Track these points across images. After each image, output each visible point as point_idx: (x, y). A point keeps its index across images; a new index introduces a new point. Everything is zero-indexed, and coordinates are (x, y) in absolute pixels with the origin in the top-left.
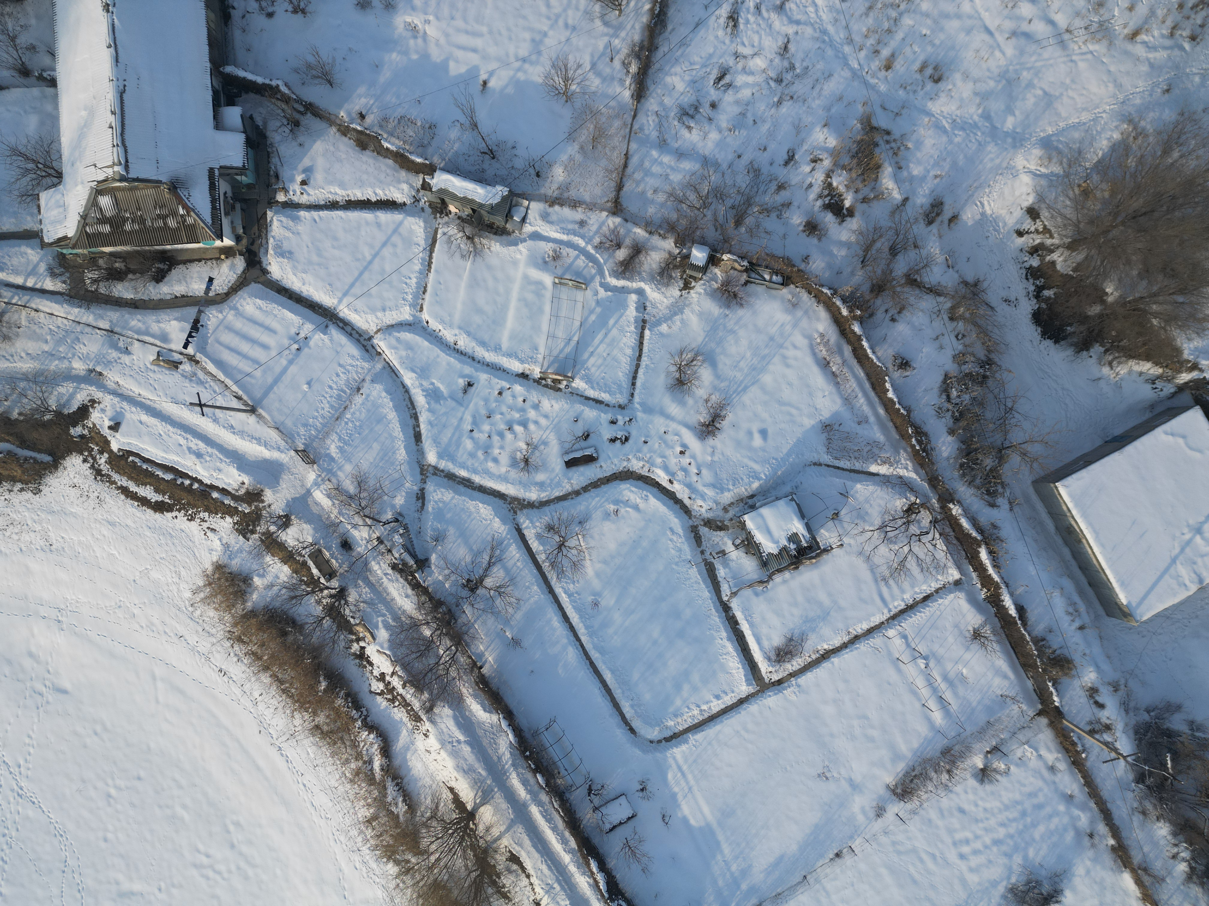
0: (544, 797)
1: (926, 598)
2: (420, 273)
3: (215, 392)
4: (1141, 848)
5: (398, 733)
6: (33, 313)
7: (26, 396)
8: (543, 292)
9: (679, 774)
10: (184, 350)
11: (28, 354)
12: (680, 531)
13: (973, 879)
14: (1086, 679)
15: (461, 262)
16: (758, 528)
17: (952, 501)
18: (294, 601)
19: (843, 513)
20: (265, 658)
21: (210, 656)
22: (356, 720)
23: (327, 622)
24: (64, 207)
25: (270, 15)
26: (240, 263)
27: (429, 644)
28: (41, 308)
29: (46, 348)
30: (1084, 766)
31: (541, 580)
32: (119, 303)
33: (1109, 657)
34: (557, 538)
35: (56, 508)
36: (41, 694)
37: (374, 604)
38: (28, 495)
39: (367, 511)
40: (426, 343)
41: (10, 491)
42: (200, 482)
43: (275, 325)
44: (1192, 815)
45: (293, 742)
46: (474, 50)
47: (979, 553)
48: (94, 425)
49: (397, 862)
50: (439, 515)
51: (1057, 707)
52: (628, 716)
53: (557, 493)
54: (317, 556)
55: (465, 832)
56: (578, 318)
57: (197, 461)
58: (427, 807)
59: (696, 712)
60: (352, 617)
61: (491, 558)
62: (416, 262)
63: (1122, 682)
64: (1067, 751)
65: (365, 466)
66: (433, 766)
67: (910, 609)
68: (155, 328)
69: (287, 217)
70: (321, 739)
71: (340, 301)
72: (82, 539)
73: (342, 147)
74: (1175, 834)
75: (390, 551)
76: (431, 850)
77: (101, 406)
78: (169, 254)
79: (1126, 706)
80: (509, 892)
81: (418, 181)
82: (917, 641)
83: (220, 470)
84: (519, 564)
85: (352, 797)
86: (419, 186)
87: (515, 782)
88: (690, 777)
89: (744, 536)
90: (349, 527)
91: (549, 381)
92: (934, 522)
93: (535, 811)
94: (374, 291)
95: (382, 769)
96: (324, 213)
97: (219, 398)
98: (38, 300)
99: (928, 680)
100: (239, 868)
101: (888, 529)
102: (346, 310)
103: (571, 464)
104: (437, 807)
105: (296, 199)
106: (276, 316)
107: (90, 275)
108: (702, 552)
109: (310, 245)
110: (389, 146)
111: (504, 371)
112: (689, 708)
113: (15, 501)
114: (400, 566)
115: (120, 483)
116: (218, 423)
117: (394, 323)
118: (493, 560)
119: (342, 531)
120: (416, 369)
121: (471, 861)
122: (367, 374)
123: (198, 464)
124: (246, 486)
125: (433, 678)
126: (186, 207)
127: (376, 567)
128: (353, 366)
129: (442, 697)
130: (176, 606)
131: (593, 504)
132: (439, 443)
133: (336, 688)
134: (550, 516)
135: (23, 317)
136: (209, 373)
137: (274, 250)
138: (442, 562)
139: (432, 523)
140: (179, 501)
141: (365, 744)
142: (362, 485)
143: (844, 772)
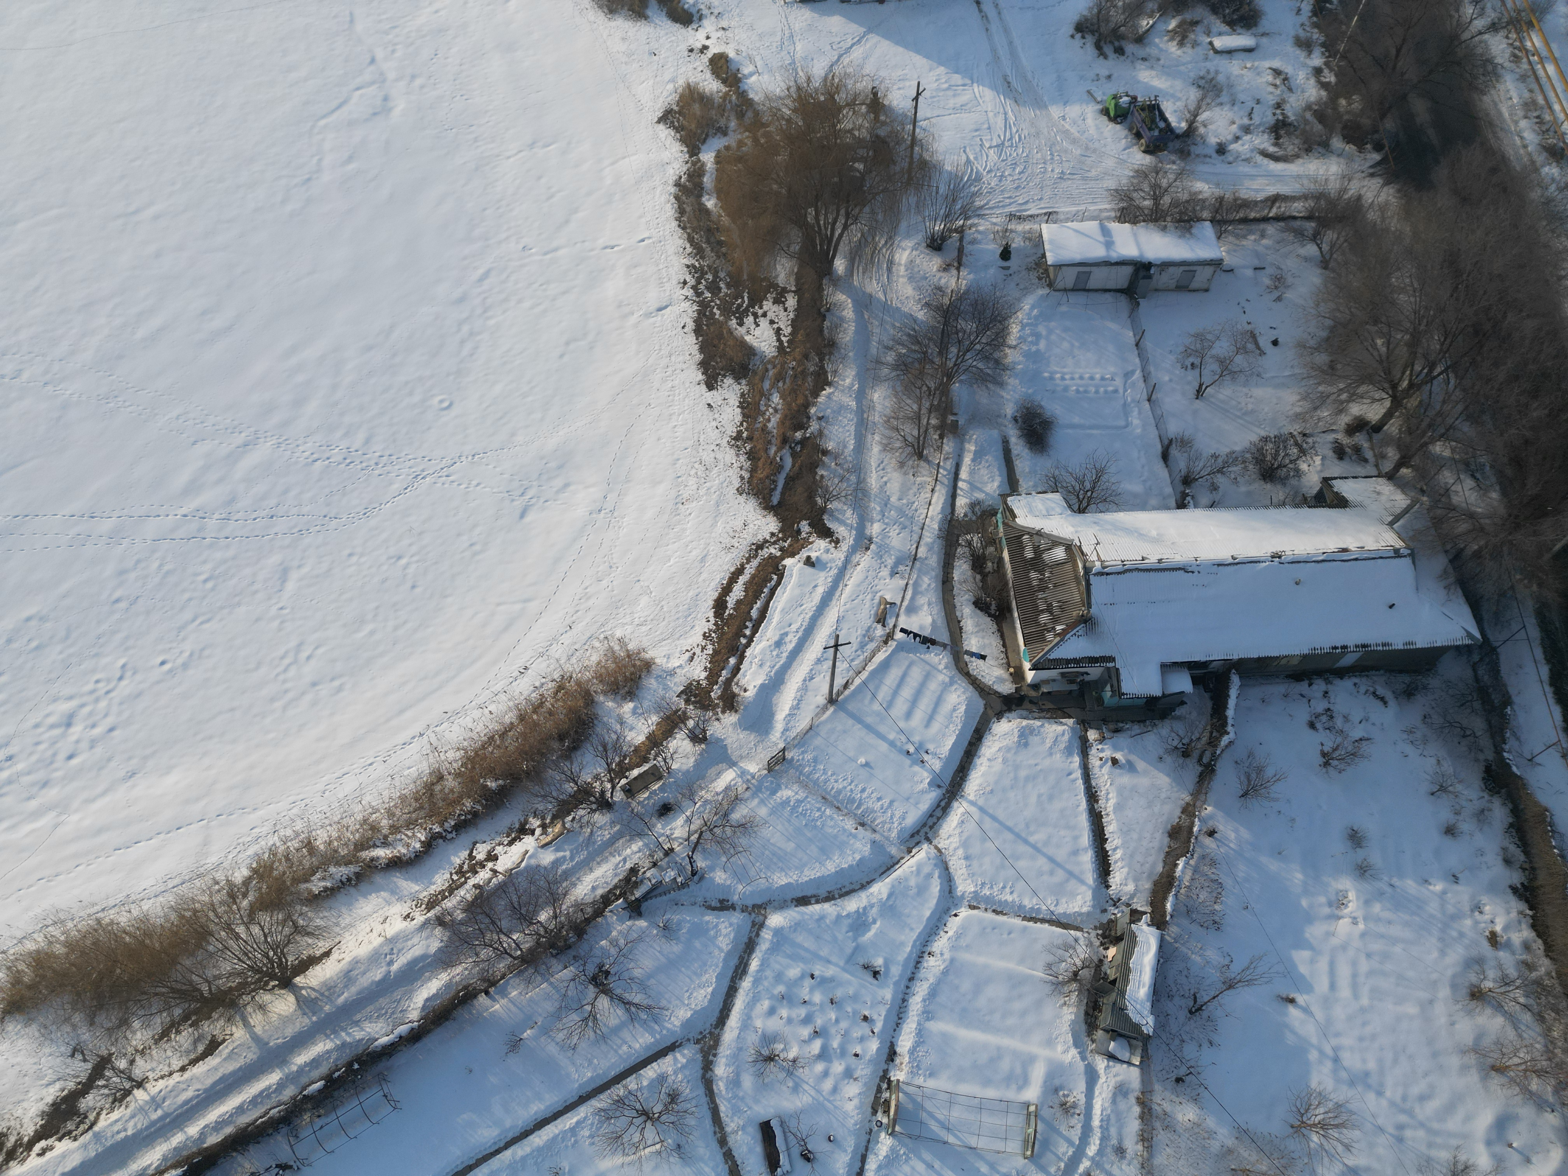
0: (289, 1093)
2: (1021, 907)
3: (852, 660)
5: (416, 880)
6: (930, 488)
7: (841, 481)
8: (1014, 1086)
10: (898, 629)
11: (886, 483)
15: (1041, 964)
18: (600, 748)
20: (535, 717)
21: (545, 657)
22: (442, 825)
23: (570, 788)
24: (1048, 515)
25: (1312, 725)
26: (1007, 688)
27: (526, 918)
28: (936, 495)
29: (893, 499)
31: (600, 1082)
32: (947, 566)
34: (657, 1109)
35: (722, 508)
36: (522, 494)
37: (587, 846)
38: (737, 483)
39: (707, 835)
40: (928, 913)
41: (741, 468)
42: (748, 645)
43: (936, 726)
45: (427, 749)
46: (1333, 986)
48: (812, 543)
49: (247, 882)
50: (699, 931)
53: (724, 1108)
54: (655, 774)
55: (266, 974)
56: (981, 1143)
57: (772, 642)
58: (311, 920)
60: (574, 818)
61: (636, 1006)
62: (1035, 901)
65: (766, 832)
66: (364, 927)
68: (922, 600)
69: (1069, 741)
70: (426, 783)
71: (973, 803)
72: (688, 532)
73: (1167, 808)
75: (655, 865)
76: (252, 927)
77: (833, 550)
78: (1008, 615)
80: (169, 1040)
81: (1141, 905)
83: (761, 665)
84: (625, 1048)
85: (344, 822)
86: (1134, 907)
87: (320, 1047)
90: (688, 813)
91: (886, 1095)
93: (273, 1078)
94: (989, 844)
95: (372, 860)
96: (1080, 784)
97: (845, 665)
98: (944, 492)
100: (286, 691)
102: (961, 810)
103: (766, 1130)
104: (308, 934)
105: (1093, 751)
106: (947, 727)
107: (976, 539)
109: (1039, 768)
110: (1180, 867)
111: (898, 1025)
113: (731, 472)
114: (634, 879)
115: (748, 566)
116: (816, 664)
117: (951, 870)
118: (633, 1009)
119: (684, 804)
120: (893, 899)
121: (224, 984)
122: (882, 835)
123: (769, 643)
124: (742, 693)
125: (482, 926)
126: (1064, 632)
127: (635, 847)
128: (892, 818)
129: (455, 938)
130: (607, 621)
131: (707, 1169)
132: (795, 931)
133: (487, 800)
134: (690, 1096)
135: (924, 479)
136: (873, 654)
137: (1027, 726)
138: (635, 935)
139: (689, 922)
140: (727, 624)
141: (409, 837)
142: (741, 829)
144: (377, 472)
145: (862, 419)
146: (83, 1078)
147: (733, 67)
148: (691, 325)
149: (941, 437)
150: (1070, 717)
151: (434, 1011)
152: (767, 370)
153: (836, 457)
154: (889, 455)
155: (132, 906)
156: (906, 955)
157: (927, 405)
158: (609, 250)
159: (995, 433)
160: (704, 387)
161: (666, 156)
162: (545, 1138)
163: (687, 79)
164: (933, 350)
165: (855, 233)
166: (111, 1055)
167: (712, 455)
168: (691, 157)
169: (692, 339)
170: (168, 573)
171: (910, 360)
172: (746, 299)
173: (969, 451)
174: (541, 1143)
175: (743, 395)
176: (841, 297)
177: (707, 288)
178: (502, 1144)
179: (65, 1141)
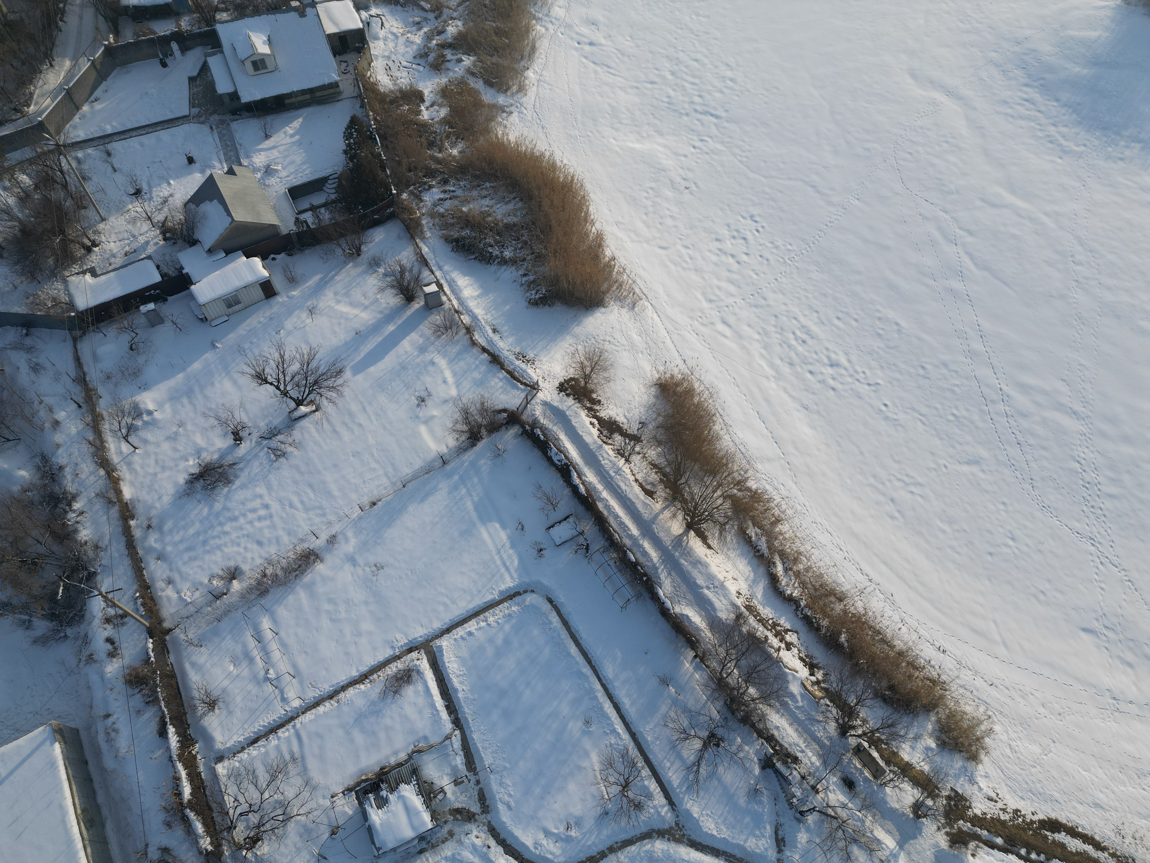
0: (627, 542)
1: (255, 741)
4: (108, 518)
5: (764, 595)
9: (508, 564)
12: (501, 807)
13: (261, 490)
14: (116, 666)
16: (418, 813)
17: (208, 853)
18: (890, 722)
19: (327, 835)
20: (904, 664)
21: (958, 666)
22: (806, 606)
23: (852, 700)
27: (749, 678)
30: (140, 586)
31: (644, 746)
33: (89, 687)
34: (631, 794)
36: (1106, 627)
37: (808, 719)
39: (835, 824)
44: (56, 548)
45: (860, 586)
47: (191, 794)
49: (749, 489)
50: (757, 821)
51: (151, 637)
52: (554, 614)
53: (633, 849)
54: (877, 773)
55: (694, 514)
58: (730, 532)
59: (491, 619)
60: (828, 706)
61: (698, 771)
63: (81, 665)
64: (152, 599)
66: (729, 566)
67: (273, 729)
70: (835, 589)
72: (1123, 789)
74: (76, 531)
75: (803, 778)
76: (721, 499)
79: (86, 640)
80: (651, 469)
82: (273, 696)
84: (668, 764)
85: (797, 540)
87: (654, 554)
88: (499, 562)
89: (433, 802)
90: (850, 805)
92: (231, 827)
93: (635, 531)
95: (774, 563)
99: (269, 658)
100: (883, 483)
101: (281, 818)
104: (721, 534)
108: (478, 782)
112: (498, 623)
114: (790, 760)
118: (695, 768)
119: (857, 800)
121: (686, 491)
124: (969, 852)
125: (740, 647)
127: (814, 759)
129: (729, 629)
130: (1005, 716)
131: (593, 837)
133: (830, 636)
134: (640, 820)
138: (747, 765)
139: (763, 811)
140: (1036, 833)
141: (793, 585)
142: (846, 856)
143: (360, 571)
144: (1085, 508)
146: (629, 432)
151: (681, 622)
155: (725, 430)
162: (608, 711)
166: (642, 442)
170: (953, 391)
174: (605, 709)
178: (604, 682)
179: (598, 432)
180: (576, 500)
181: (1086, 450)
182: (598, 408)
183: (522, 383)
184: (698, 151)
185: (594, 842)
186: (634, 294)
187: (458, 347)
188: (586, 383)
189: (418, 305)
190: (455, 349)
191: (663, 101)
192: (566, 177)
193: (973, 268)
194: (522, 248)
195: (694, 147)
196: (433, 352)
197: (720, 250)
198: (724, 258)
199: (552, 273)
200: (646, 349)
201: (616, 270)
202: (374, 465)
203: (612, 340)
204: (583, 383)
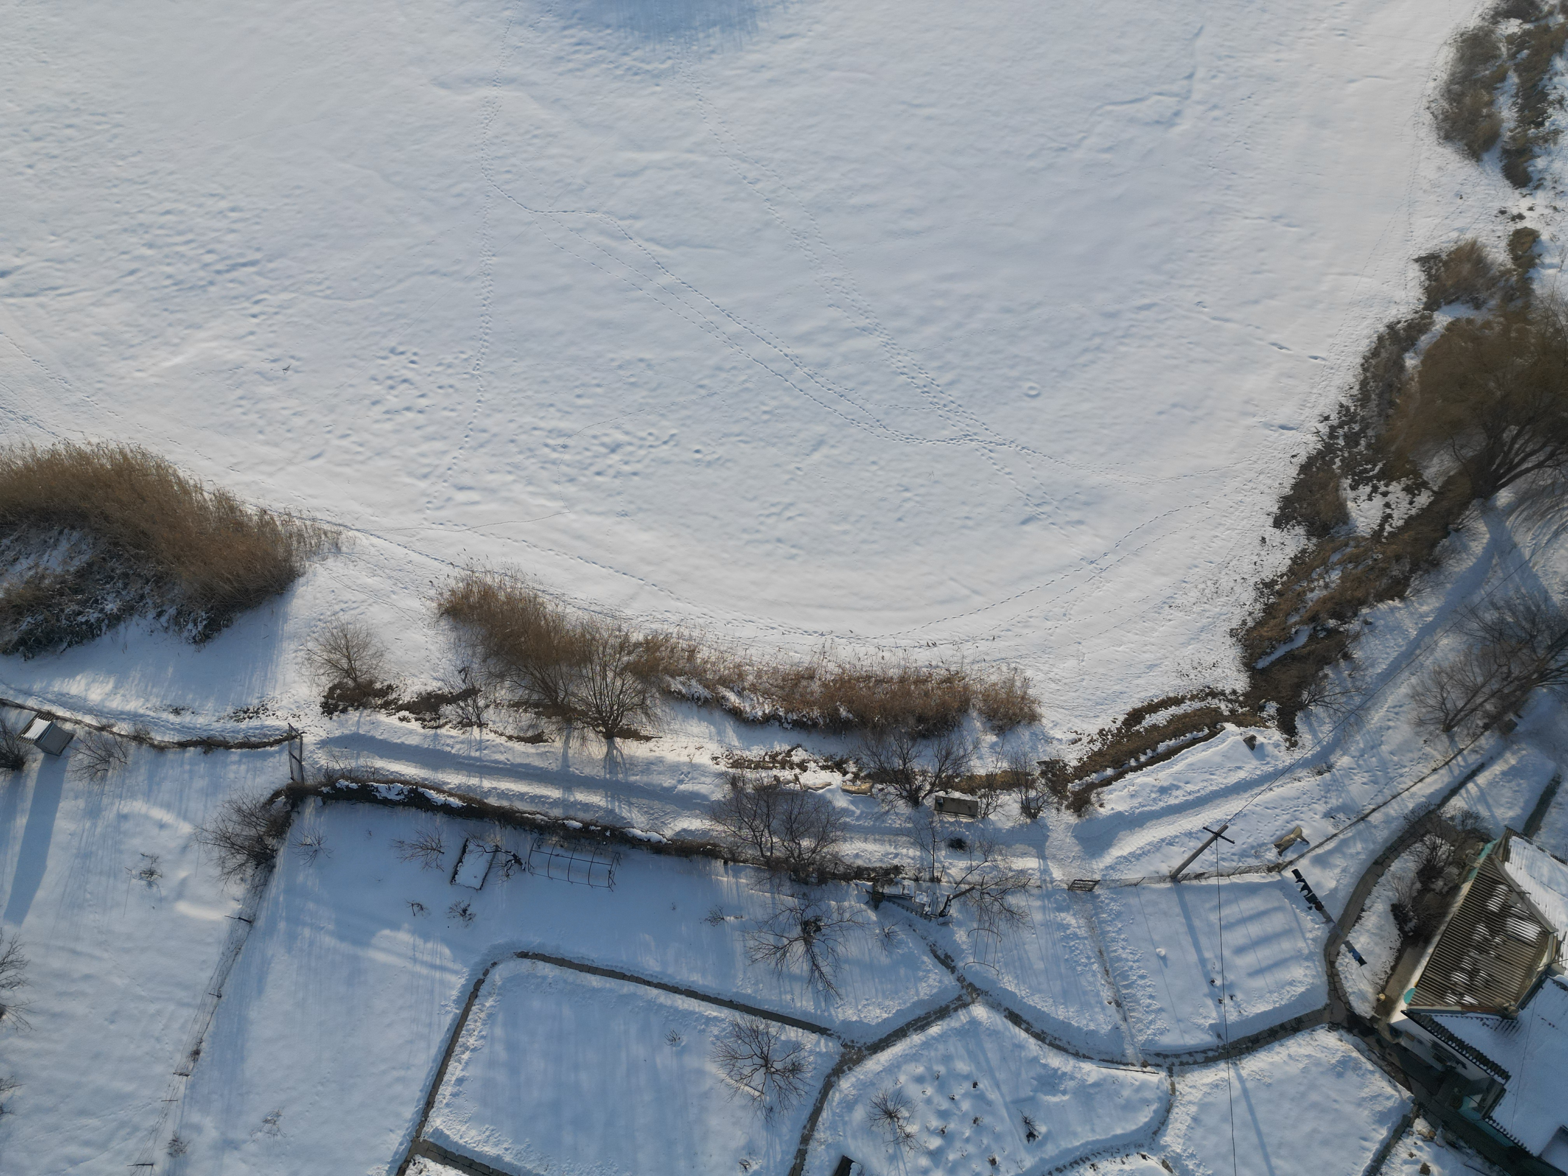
0: (556, 812)
3: (1223, 859)
5: (740, 737)
6: (1435, 766)
7: (1343, 694)
9: (438, 962)
10: (1293, 868)
11: (1389, 728)
18: (944, 752)
20: (913, 687)
21: (956, 647)
22: (786, 713)
23: (898, 764)
24: (1547, 885)
26: (1364, 1009)
27: (793, 833)
28: (1435, 777)
29: (1385, 748)
31: (751, 1004)
32: (1392, 850)
34: (778, 1065)
35: (1203, 636)
36: (1038, 505)
37: (877, 819)
38: (1235, 623)
39: (976, 894)
40: (1119, 1131)
41: (1250, 614)
42: (1134, 769)
43: (1259, 983)
45: (818, 648)
48: (1267, 727)
49: (637, 645)
50: (912, 963)
52: (540, 964)
53: (825, 1115)
54: (971, 809)
55: (602, 719)
57: (1158, 784)
58: (655, 705)
59: (472, 1041)
60: (882, 789)
61: (821, 973)
65: (1027, 936)
66: (683, 740)
68: (1339, 862)
69: (1390, 1110)
70: (798, 672)
71: (1240, 1078)
72: (1156, 634)
75: (917, 880)
76: (618, 678)
77: (1283, 748)
78: (1421, 944)
80: (516, 711)
83: (1132, 796)
84: (789, 997)
85: (726, 655)
87: (596, 799)
88: (424, 971)
90: (974, 863)
93: (555, 793)
94: (1227, 1128)
95: (723, 697)
96: (1369, 1158)
97: (1213, 857)
98: (1446, 780)
100: (758, 531)
102: (1224, 1075)
103: (845, 1166)
104: (647, 714)
105: (1409, 1141)
106: (1270, 992)
107: (1445, 849)
109: (1337, 1106)
112: (483, 1037)
113: (1237, 611)
114: (892, 876)
115: (1188, 703)
116: (1185, 835)
117: (1171, 1117)
118: (817, 974)
119: (976, 853)
120: (1097, 1090)
121: (574, 703)
122: (1130, 1029)
123: (1155, 783)
124: (1097, 805)
125: (759, 811)
126: (1471, 1008)
127: (911, 852)
128: (1151, 1022)
129: (735, 803)
130: (1026, 656)
131: (778, 1147)
132: (989, 1035)
133: (831, 721)
134: (808, 1081)
135: (1435, 753)
136: (1249, 870)
137: (1355, 1059)
138: (861, 920)
139: (909, 948)
140: (1129, 737)
141: (758, 702)
142: (1008, 914)
143: (251, 1147)
144: (940, 412)
145: (1412, 653)
146: (456, 692)
147: (1536, 250)
148: (1302, 459)
149: (1486, 727)
150: (1409, 1089)
151: (683, 842)
152: (1347, 545)
153: (1356, 668)
154: (1414, 705)
155: (561, 603)
156: (1070, 1146)
157: (1496, 687)
158: (1276, 348)
159: (1551, 765)
160: (1271, 520)
161: (1400, 295)
162: (686, 1006)
163: (1477, 237)
164: (1545, 640)
165: (1546, 478)
166: (480, 691)
167: (1232, 584)
168: (1424, 309)
169: (1294, 471)
170: (747, 390)
171: (1511, 633)
172: (1377, 469)
173: (1506, 762)
174: (681, 1007)
175: (1304, 551)
176: (1481, 527)
177: (1346, 436)
179: (418, 723)
180: (459, 820)
181: (900, 358)
182: (394, 695)
183: (271, 744)
184: (263, 317)
185: (782, 1152)
186: (325, 534)
187: (143, 770)
188: (355, 680)
189: (35, 763)
190: (141, 777)
191: (166, 287)
192: (111, 458)
193: (666, 252)
194: (126, 586)
195: (254, 316)
196: (112, 804)
197: (387, 412)
198: (399, 419)
199: (196, 585)
200: (395, 584)
201: (278, 523)
202: (152, 1008)
203: (344, 606)
204: (351, 683)
